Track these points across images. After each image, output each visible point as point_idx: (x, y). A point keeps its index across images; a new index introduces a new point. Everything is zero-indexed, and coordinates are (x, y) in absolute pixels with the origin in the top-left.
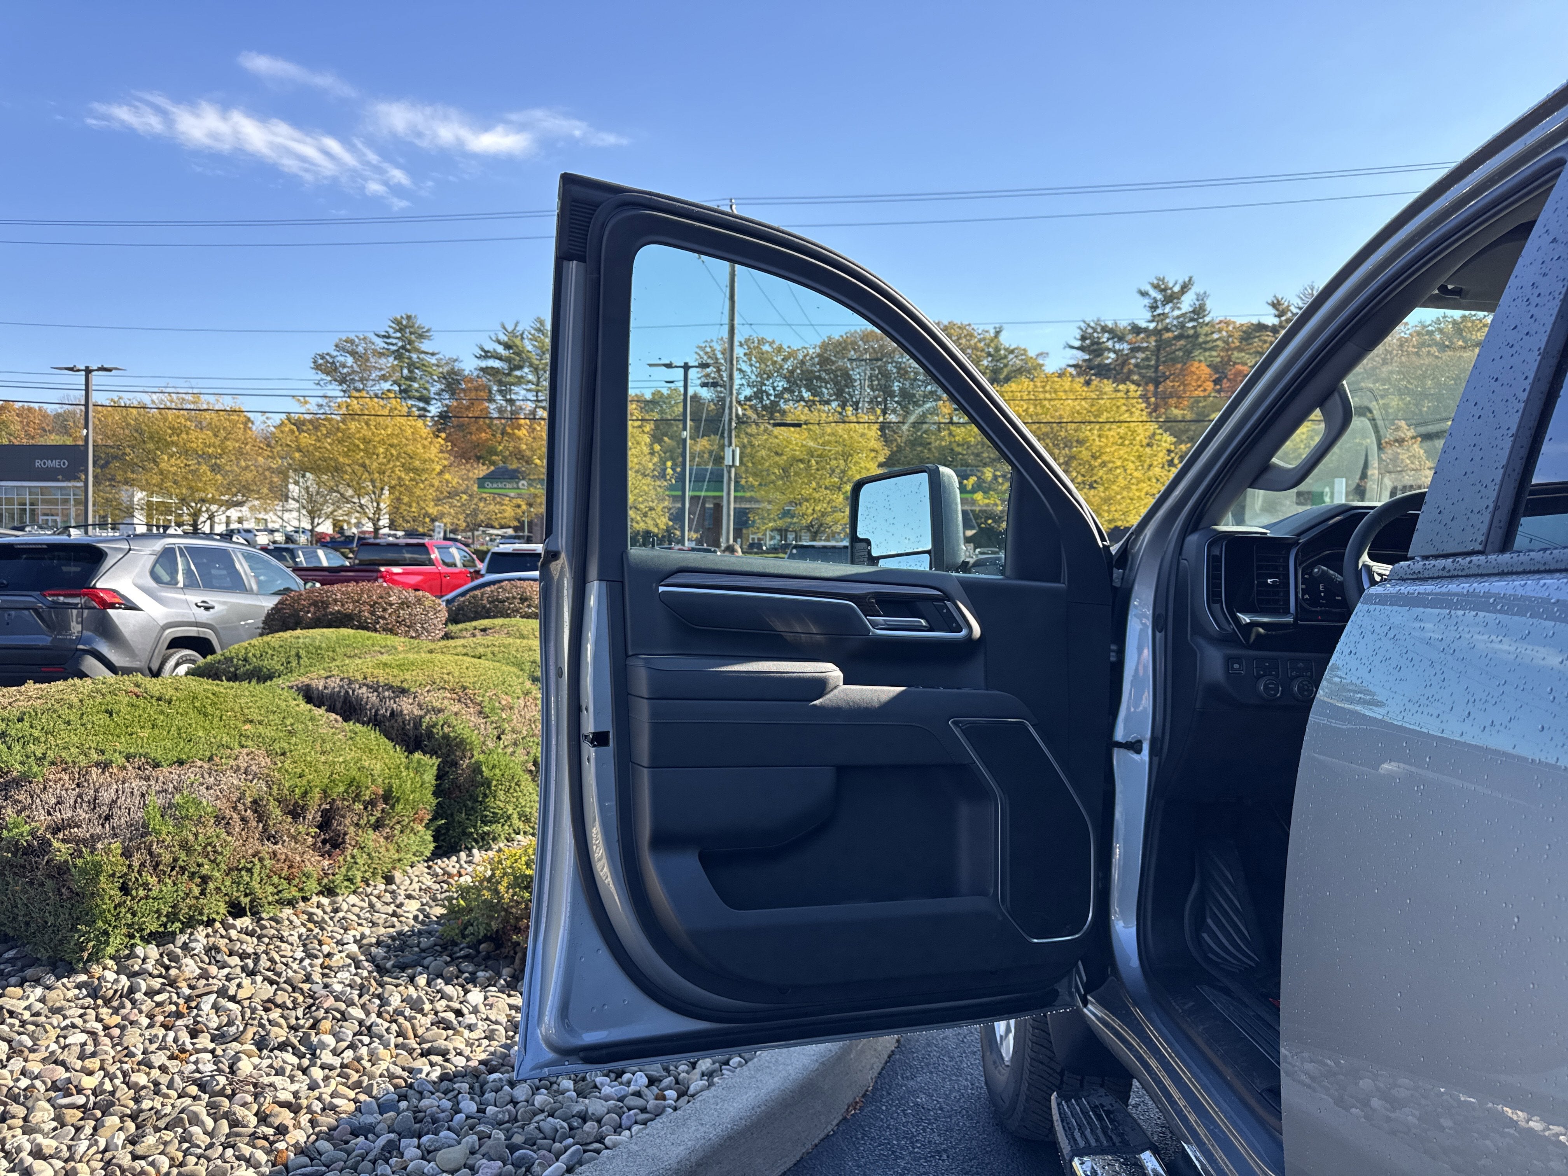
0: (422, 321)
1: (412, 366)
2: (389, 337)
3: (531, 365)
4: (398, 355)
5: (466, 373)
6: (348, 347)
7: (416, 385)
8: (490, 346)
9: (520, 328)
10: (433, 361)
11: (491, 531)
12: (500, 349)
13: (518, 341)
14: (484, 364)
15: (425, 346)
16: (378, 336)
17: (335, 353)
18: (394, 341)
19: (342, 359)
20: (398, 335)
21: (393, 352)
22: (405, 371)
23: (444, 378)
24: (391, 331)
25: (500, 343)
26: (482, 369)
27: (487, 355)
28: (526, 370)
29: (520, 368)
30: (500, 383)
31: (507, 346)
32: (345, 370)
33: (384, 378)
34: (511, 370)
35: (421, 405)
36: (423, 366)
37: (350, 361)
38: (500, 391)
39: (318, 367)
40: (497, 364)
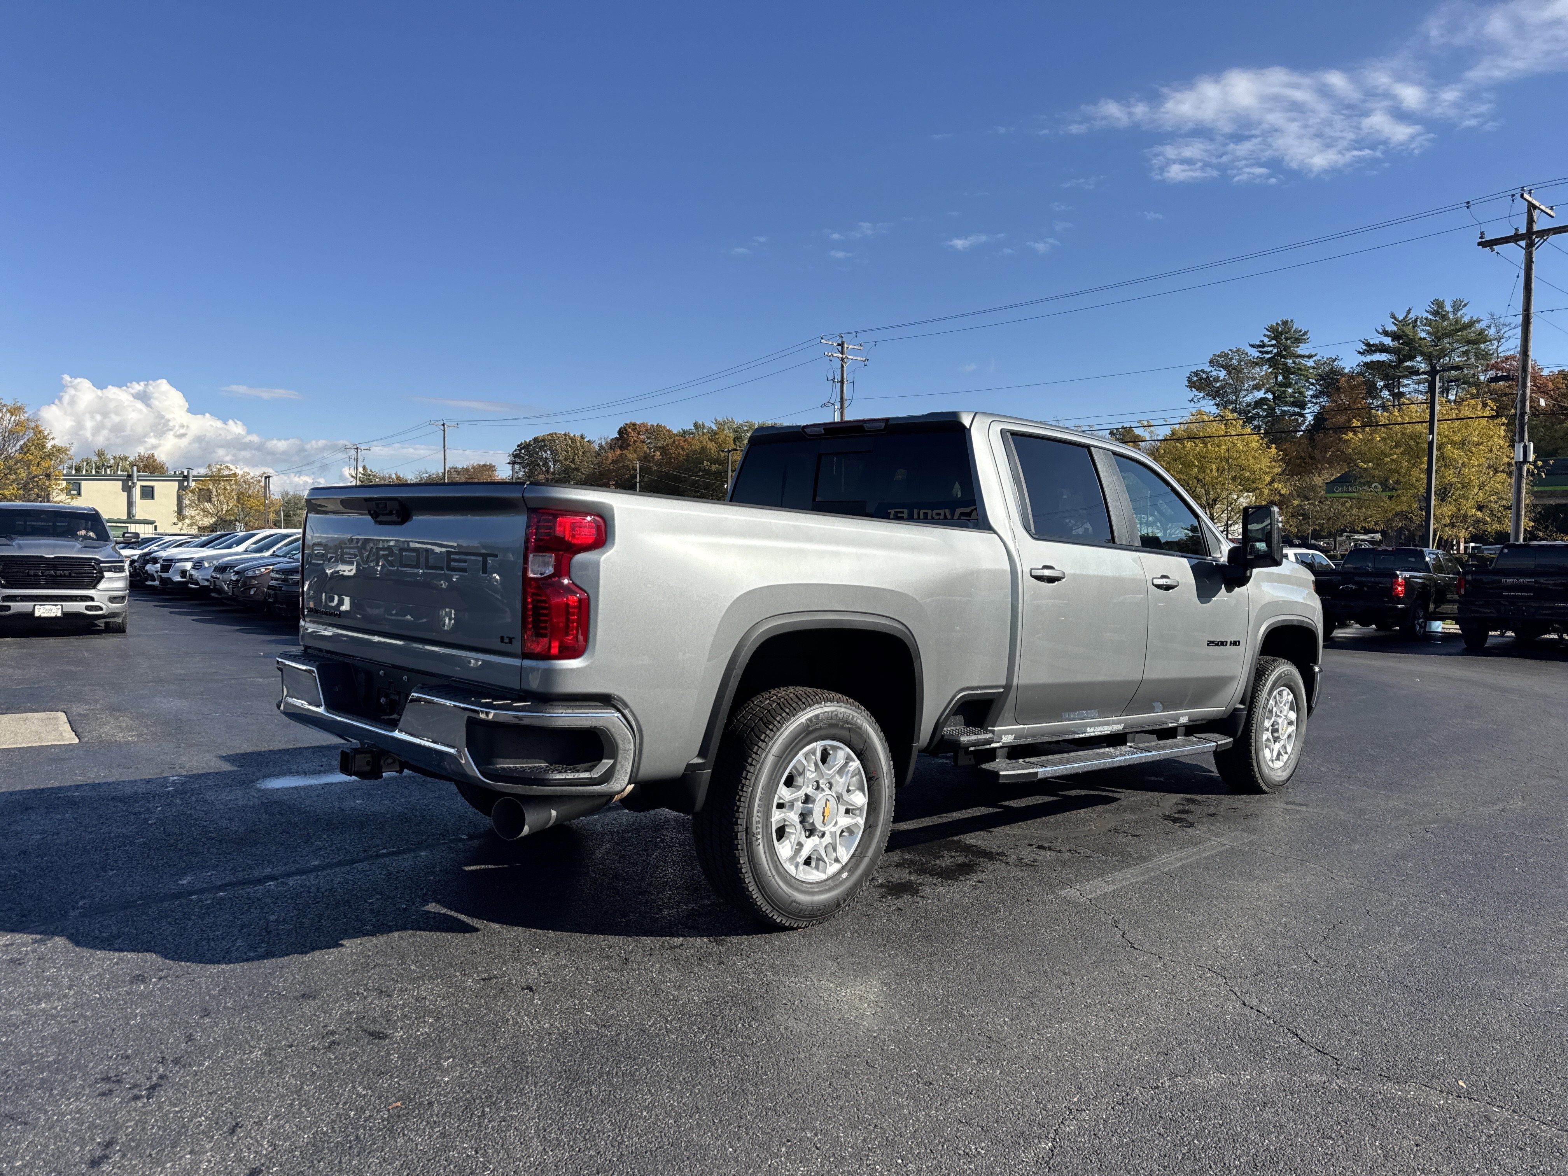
0: (1298, 325)
1: (1287, 371)
2: (1263, 346)
3: (1422, 354)
4: (1272, 362)
5: (1347, 371)
6: (1221, 361)
7: (1290, 390)
8: (1376, 339)
9: (1412, 316)
10: (1310, 363)
11: (1357, 537)
12: (1388, 341)
13: (1408, 330)
14: (1368, 359)
15: (1302, 350)
16: (1252, 346)
17: (1208, 369)
18: (1270, 349)
19: (1214, 373)
20: (1274, 342)
21: (1269, 360)
22: (1280, 378)
23: (1323, 379)
24: (1266, 340)
25: (1386, 333)
26: (1366, 365)
27: (1371, 348)
28: (1419, 359)
29: (1412, 358)
30: (1385, 377)
31: (1395, 336)
32: (1218, 385)
33: (1257, 387)
34: (1401, 361)
35: (1297, 410)
36: (1299, 370)
37: (1222, 374)
38: (1386, 386)
39: (1192, 385)
40: (1383, 357)
